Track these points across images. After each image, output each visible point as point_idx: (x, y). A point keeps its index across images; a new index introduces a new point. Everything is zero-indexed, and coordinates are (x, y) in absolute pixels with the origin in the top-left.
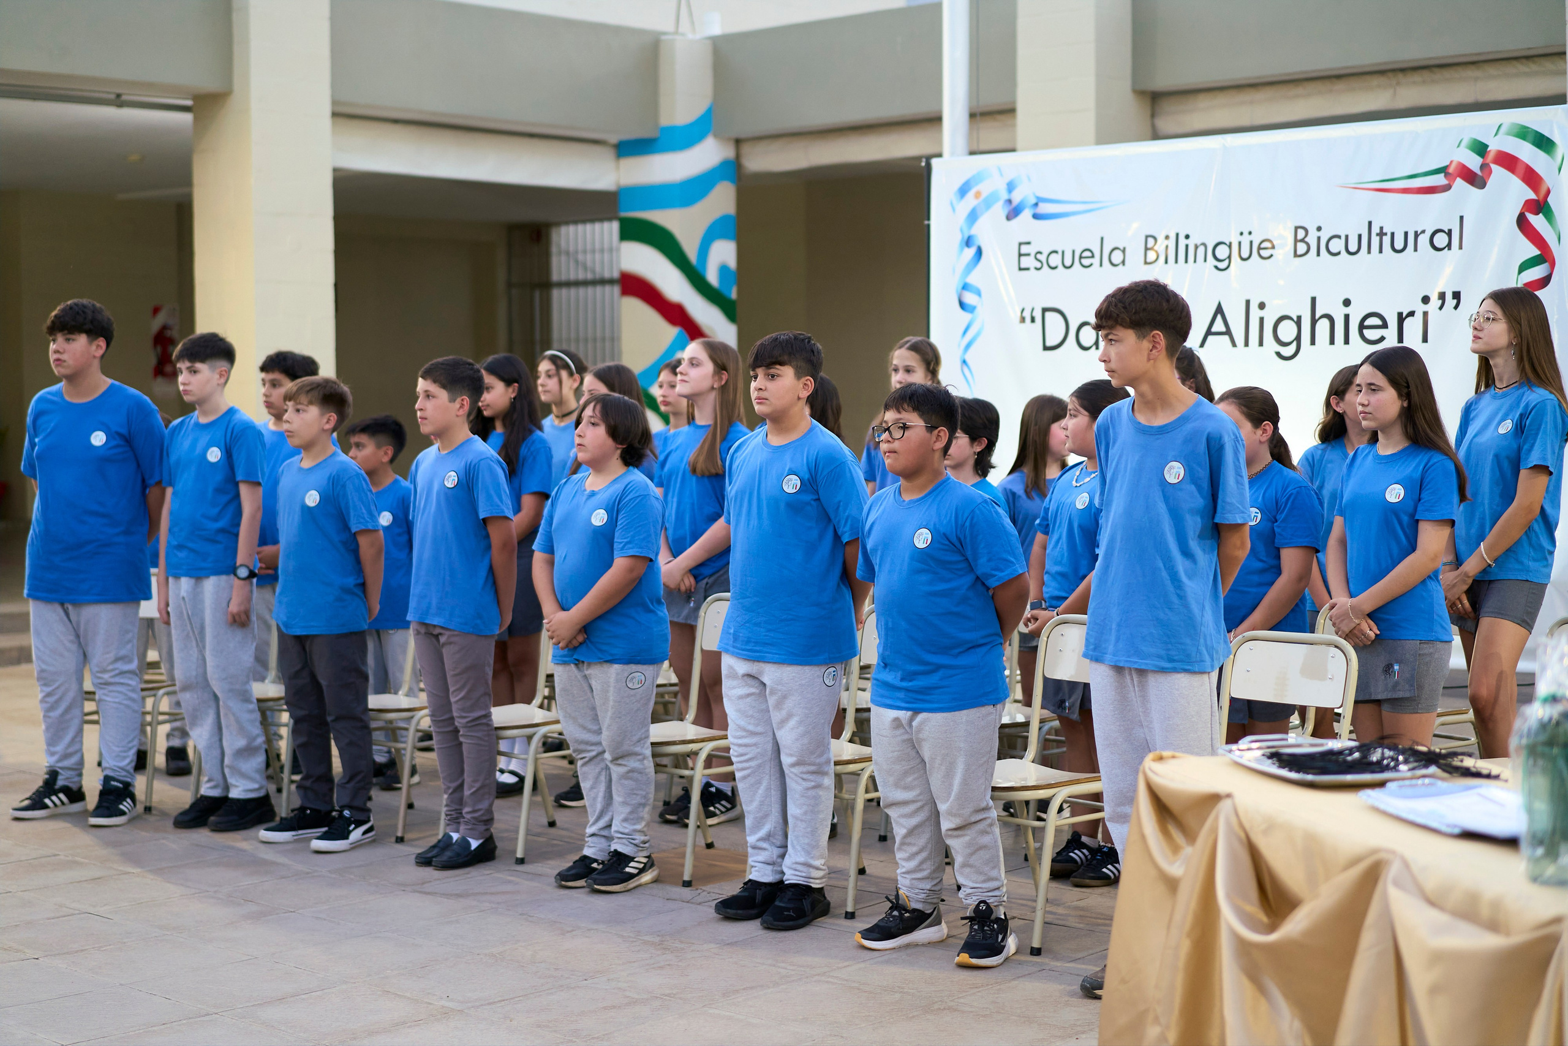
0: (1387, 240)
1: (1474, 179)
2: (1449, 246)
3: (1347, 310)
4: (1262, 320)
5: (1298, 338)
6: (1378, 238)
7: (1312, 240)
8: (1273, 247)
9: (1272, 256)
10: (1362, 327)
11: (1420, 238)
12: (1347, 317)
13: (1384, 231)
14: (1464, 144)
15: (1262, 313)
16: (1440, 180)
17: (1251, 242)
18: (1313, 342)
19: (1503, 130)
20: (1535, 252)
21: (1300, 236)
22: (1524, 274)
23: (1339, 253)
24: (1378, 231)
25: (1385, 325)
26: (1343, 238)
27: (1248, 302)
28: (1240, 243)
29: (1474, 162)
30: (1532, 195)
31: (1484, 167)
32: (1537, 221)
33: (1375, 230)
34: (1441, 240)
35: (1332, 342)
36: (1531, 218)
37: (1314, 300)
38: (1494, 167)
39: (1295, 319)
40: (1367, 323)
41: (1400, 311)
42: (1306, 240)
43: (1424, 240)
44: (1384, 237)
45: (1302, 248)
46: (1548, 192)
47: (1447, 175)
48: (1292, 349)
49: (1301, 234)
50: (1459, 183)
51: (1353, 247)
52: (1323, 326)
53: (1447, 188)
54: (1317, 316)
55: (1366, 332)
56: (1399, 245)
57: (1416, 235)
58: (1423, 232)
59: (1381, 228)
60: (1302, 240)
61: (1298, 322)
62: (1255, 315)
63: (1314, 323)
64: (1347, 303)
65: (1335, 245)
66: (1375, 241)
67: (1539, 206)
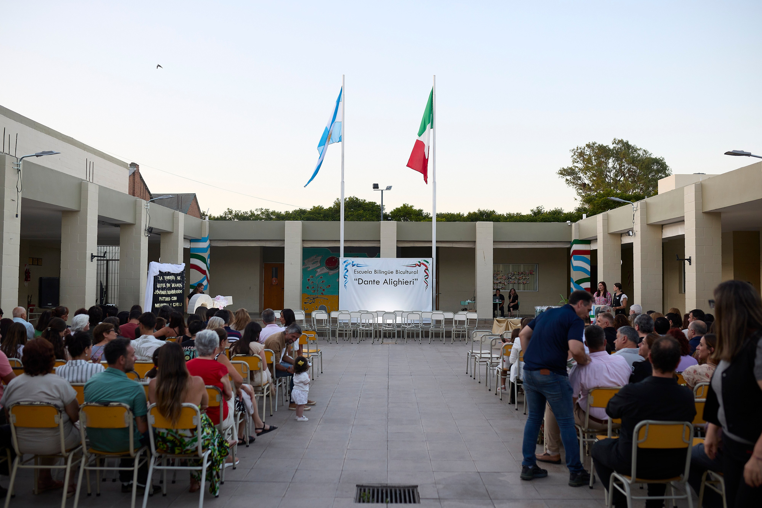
0: (408, 272)
1: (420, 266)
5: (397, 284)
8: (393, 272)
10: (405, 283)
11: (412, 272)
12: (403, 281)
14: (418, 261)
16: (415, 266)
19: (423, 260)
21: (397, 271)
22: (425, 277)
25: (408, 282)
27: (389, 279)
28: (388, 272)
29: (419, 264)
33: (407, 271)
36: (426, 271)
37: (399, 279)
41: (410, 281)
45: (397, 273)
50: (417, 266)
52: (400, 282)
61: (397, 282)
62: (391, 281)
63: (399, 282)
64: (403, 280)
65: (402, 273)
66: (407, 272)
67: (427, 269)
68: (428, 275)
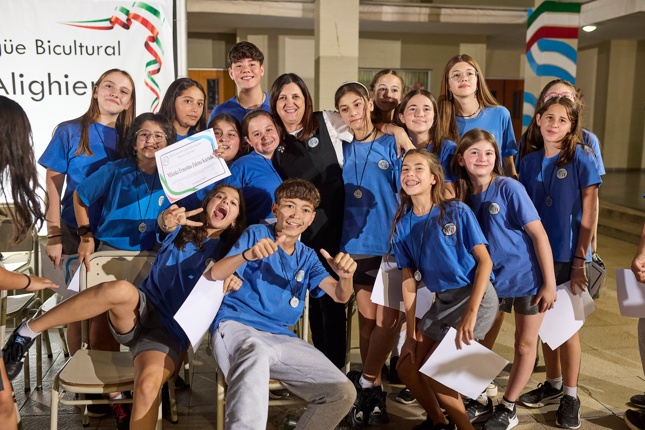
0: (84, 49)
1: (126, 26)
2: (114, 54)
3: (66, 80)
4: (22, 82)
5: (43, 91)
6: (80, 48)
7: (46, 46)
8: (25, 48)
9: (24, 52)
10: (74, 87)
11: (100, 49)
12: (67, 83)
13: (82, 45)
14: (118, 8)
15: (22, 79)
16: (108, 24)
17: (12, 45)
18: (50, 93)
19: (136, 5)
20: (152, 58)
21: (39, 44)
22: (149, 67)
23: (60, 54)
24: (80, 45)
25: (86, 87)
26: (62, 47)
27: (13, 74)
28: (5, 45)
29: (123, 18)
30: (151, 34)
31: (128, 20)
32: (153, 45)
33: (78, 44)
34: (110, 51)
35: (60, 93)
36: (151, 44)
37: (49, 74)
38: (133, 20)
39: (40, 83)
40: (77, 86)
41: (93, 81)
42: (43, 46)
43: (102, 50)
44: (83, 48)
45: (41, 50)
46: (158, 34)
47: (111, 22)
48: (40, 96)
49: (39, 43)
50: (117, 26)
51: (67, 51)
52: (55, 87)
53: (111, 28)
54: (52, 82)
55: (77, 90)
56: (90, 51)
57: (98, 48)
58: (101, 47)
59: (81, 44)
60: (41, 47)
61: (42, 84)
62: (18, 80)
63: (50, 84)
64: (66, 76)
65: (58, 50)
66: (78, 49)
67: (154, 39)
68: (157, 61)
